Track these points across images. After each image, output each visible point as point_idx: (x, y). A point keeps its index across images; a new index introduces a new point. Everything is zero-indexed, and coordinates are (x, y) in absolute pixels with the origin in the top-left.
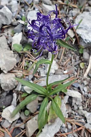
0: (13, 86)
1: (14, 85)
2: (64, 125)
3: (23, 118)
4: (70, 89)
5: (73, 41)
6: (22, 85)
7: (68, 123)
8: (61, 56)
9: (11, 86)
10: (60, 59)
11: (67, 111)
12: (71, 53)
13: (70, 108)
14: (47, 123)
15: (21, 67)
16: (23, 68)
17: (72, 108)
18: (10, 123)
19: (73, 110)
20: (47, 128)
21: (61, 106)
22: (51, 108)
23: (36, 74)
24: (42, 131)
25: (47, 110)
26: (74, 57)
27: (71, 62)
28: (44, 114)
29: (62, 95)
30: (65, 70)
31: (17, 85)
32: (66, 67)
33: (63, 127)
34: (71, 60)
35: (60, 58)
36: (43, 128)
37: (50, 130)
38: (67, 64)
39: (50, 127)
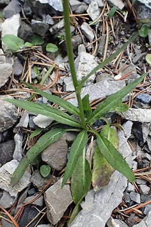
0: (10, 120)
1: (14, 116)
2: (132, 188)
3: (38, 183)
4: (133, 107)
5: (124, 16)
6: (30, 115)
7: (139, 182)
8: (104, 49)
9: (7, 120)
10: (103, 57)
11: (133, 155)
12: (123, 42)
13: (138, 148)
14: (92, 188)
15: (27, 81)
16: (29, 82)
17: (142, 147)
18: (13, 197)
19: (145, 151)
20: (92, 198)
21: (118, 145)
22: (96, 154)
23: (57, 90)
24: (80, 209)
25: (88, 158)
26: (130, 48)
27: (127, 58)
28: (82, 167)
29: (116, 122)
30: (116, 74)
31: (20, 117)
32: (118, 68)
33: (129, 192)
34: (125, 54)
35: (103, 54)
36: (84, 199)
37: (101, 203)
38: (118, 63)
39: (99, 197)
